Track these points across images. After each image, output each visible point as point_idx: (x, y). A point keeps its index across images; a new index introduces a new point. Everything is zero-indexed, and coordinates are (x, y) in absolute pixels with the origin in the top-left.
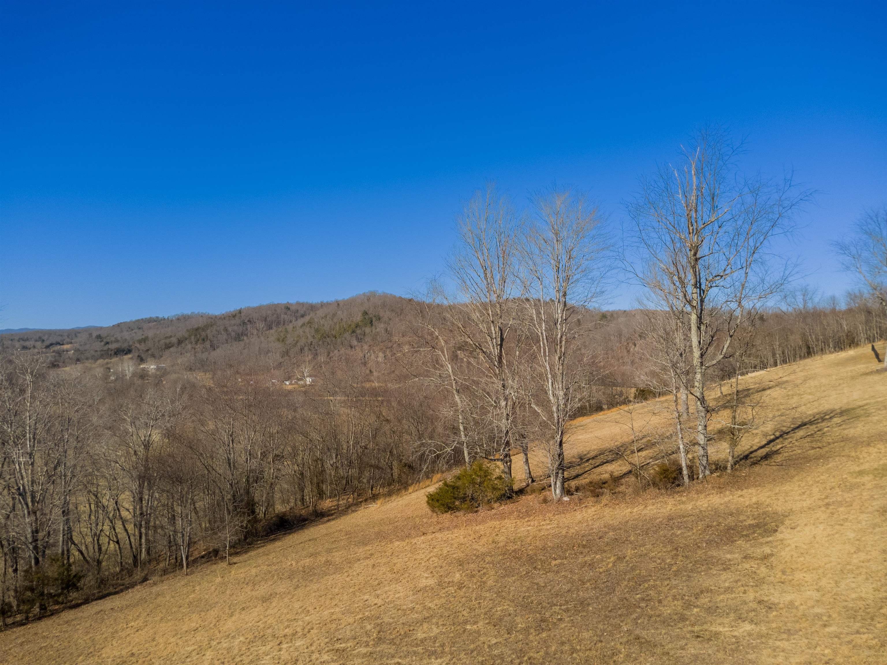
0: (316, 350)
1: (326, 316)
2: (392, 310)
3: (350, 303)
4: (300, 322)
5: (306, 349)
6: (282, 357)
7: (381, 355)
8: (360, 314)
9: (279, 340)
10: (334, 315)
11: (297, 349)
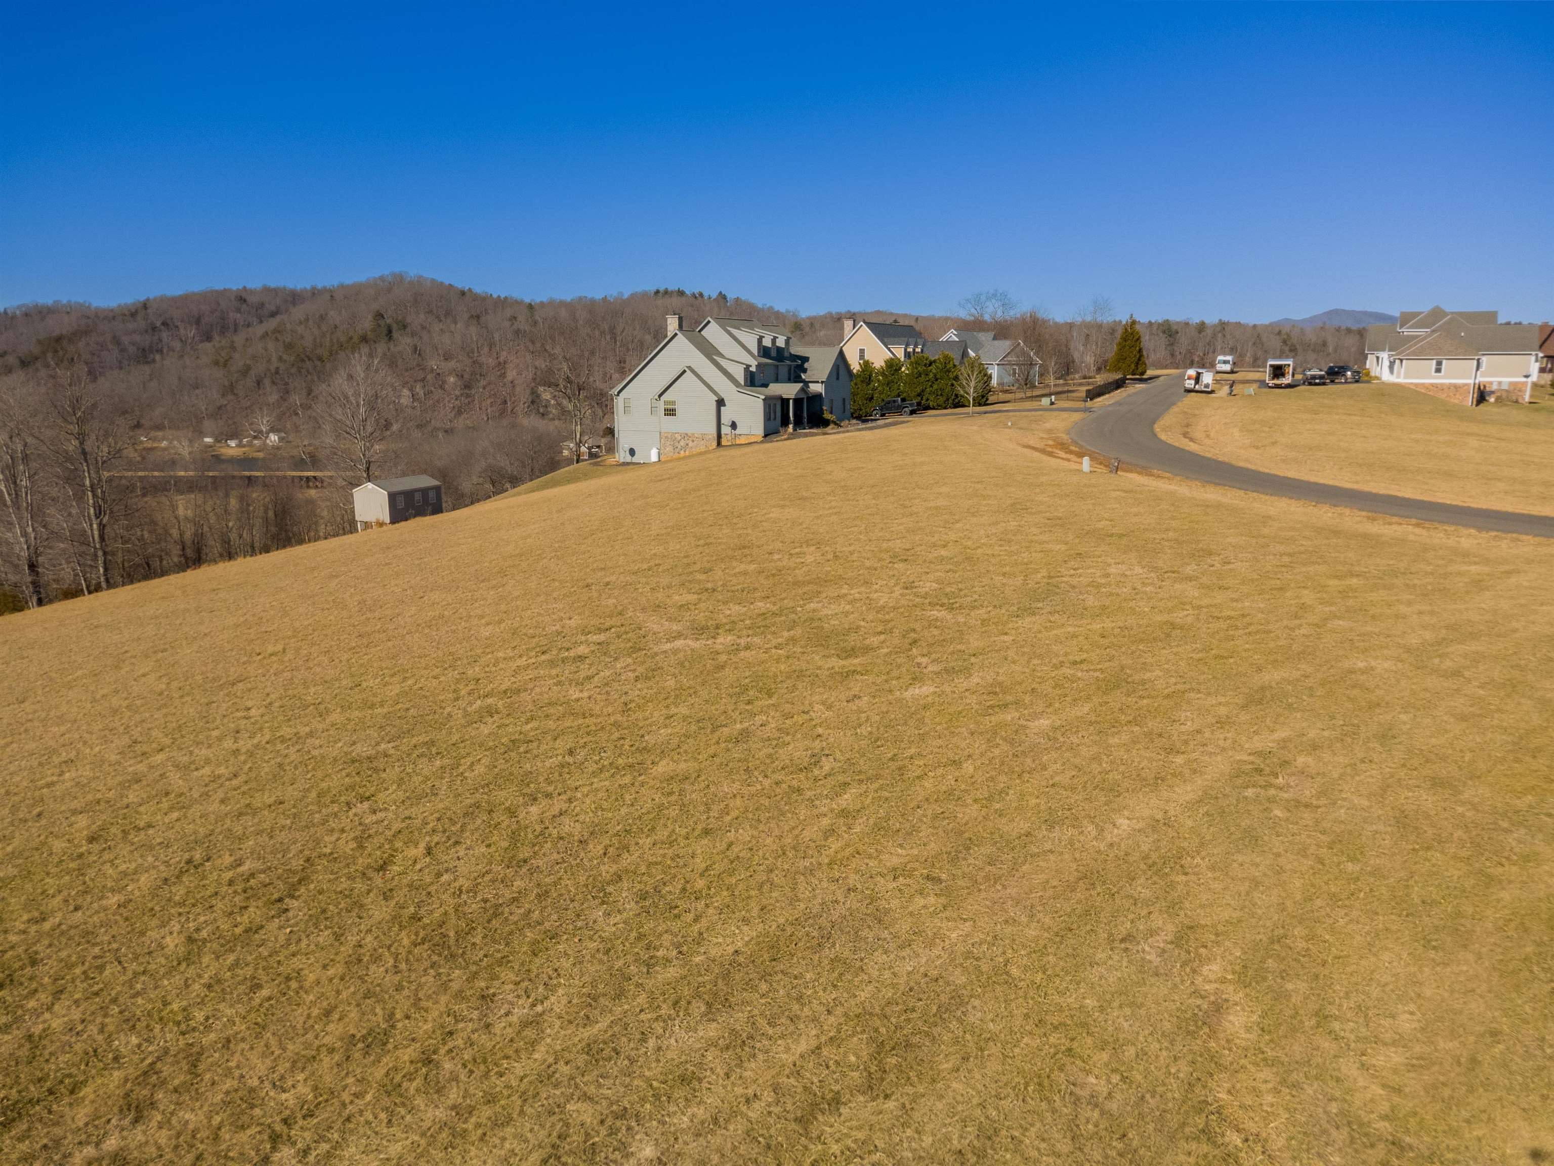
0: (287, 384)
1: (307, 320)
2: (430, 312)
3: (354, 293)
4: (259, 330)
5: (267, 382)
6: (223, 396)
7: (406, 392)
8: (370, 316)
9: (216, 363)
10: (322, 318)
11: (250, 382)
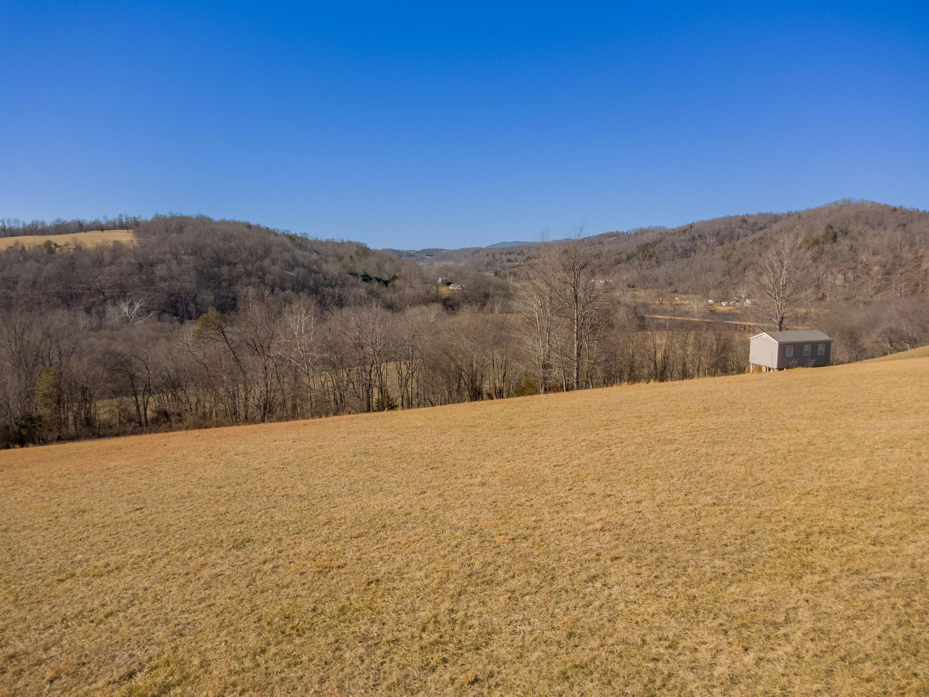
3: (814, 214)
6: (723, 276)
7: (840, 276)
8: (823, 228)
9: (723, 258)
11: (740, 268)
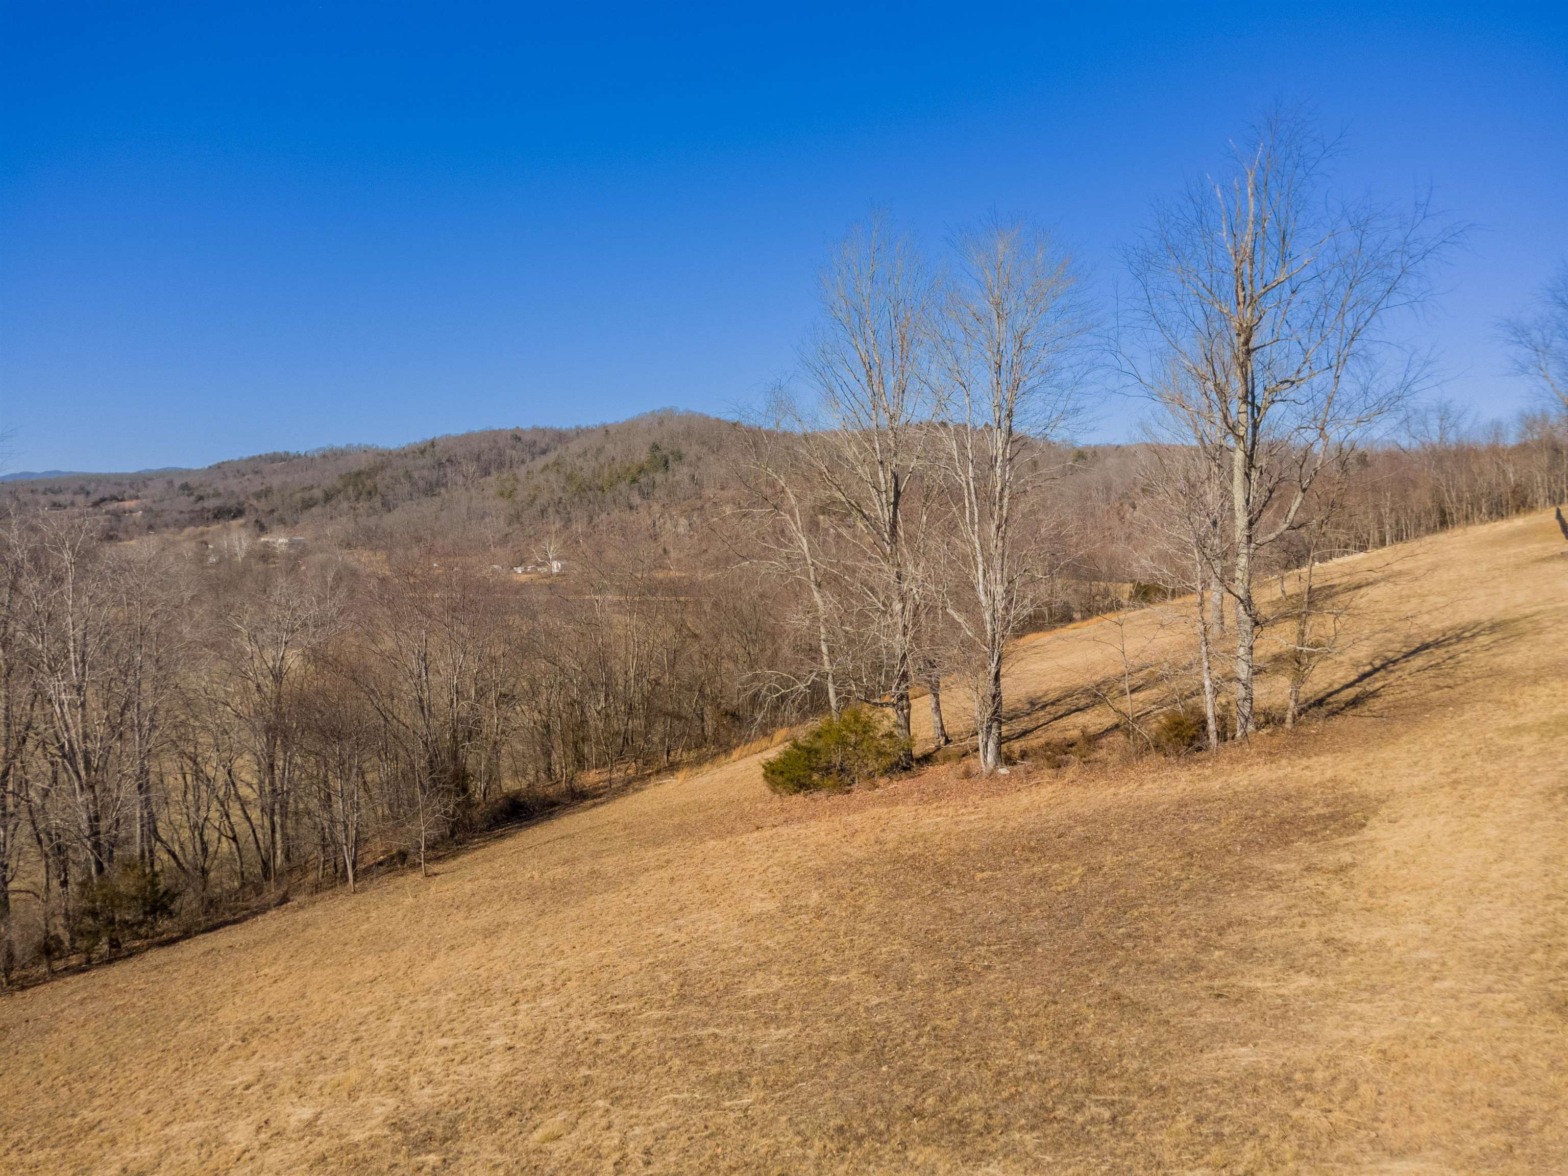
0: (569, 513)
1: (585, 453)
2: (703, 443)
3: (629, 429)
4: (541, 462)
5: (551, 510)
6: (509, 525)
7: (683, 521)
8: (646, 449)
9: (502, 494)
10: (599, 451)
11: (535, 510)
